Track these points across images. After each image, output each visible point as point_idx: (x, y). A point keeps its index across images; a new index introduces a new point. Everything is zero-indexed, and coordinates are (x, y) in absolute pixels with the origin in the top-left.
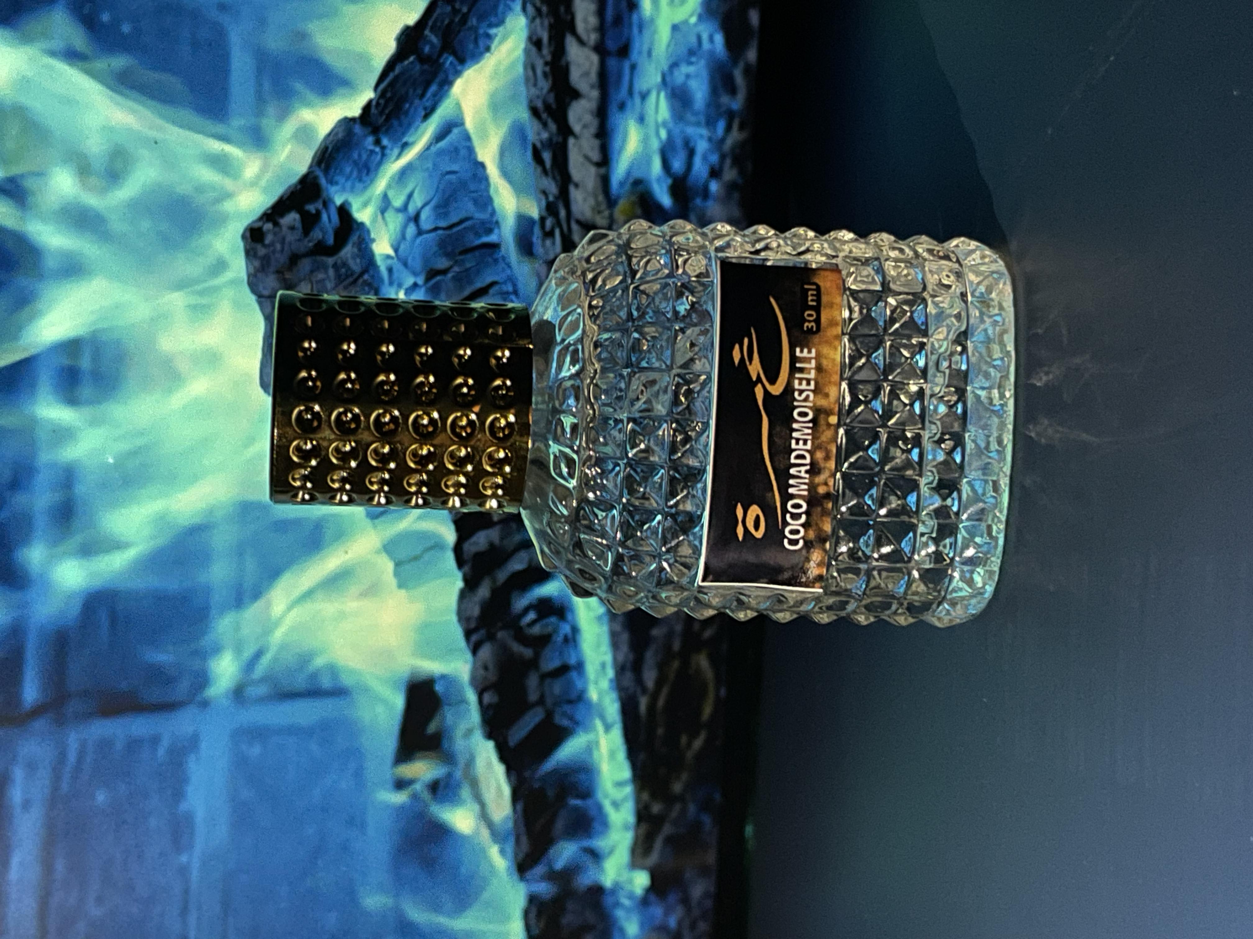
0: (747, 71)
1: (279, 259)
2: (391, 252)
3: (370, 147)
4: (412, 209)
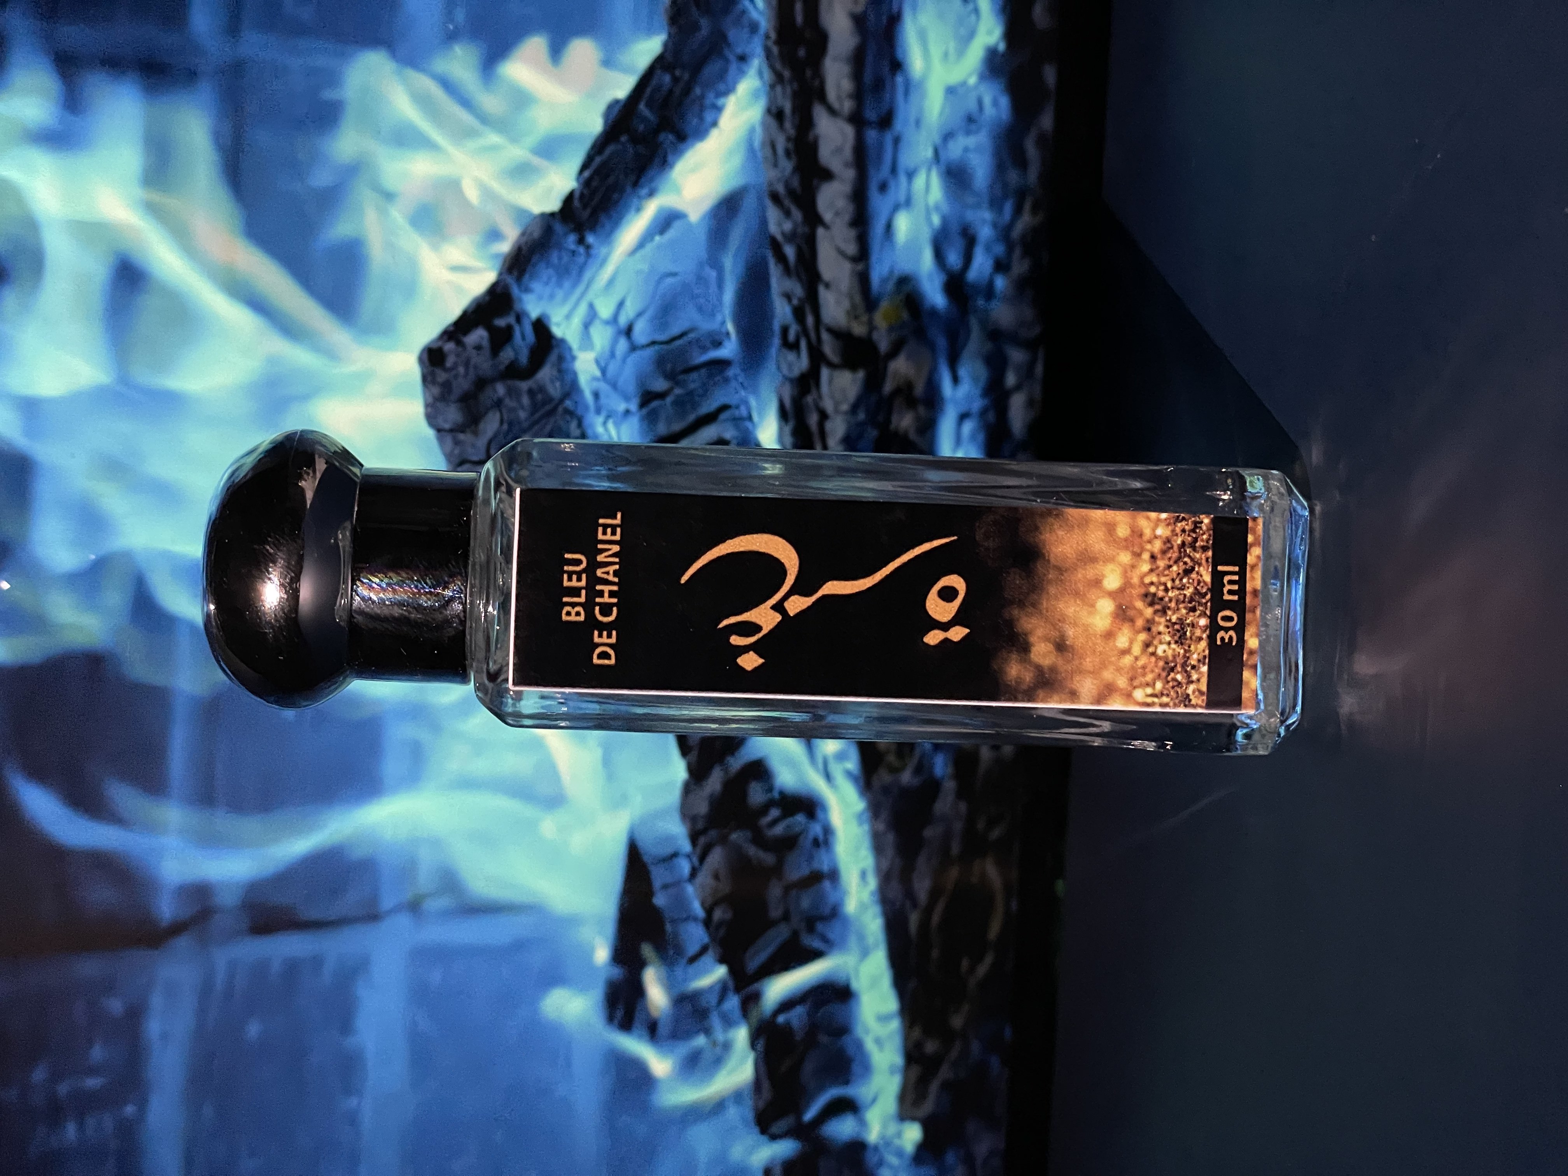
0: (1042, 140)
1: (463, 384)
2: (598, 373)
3: (572, 247)
4: (623, 320)
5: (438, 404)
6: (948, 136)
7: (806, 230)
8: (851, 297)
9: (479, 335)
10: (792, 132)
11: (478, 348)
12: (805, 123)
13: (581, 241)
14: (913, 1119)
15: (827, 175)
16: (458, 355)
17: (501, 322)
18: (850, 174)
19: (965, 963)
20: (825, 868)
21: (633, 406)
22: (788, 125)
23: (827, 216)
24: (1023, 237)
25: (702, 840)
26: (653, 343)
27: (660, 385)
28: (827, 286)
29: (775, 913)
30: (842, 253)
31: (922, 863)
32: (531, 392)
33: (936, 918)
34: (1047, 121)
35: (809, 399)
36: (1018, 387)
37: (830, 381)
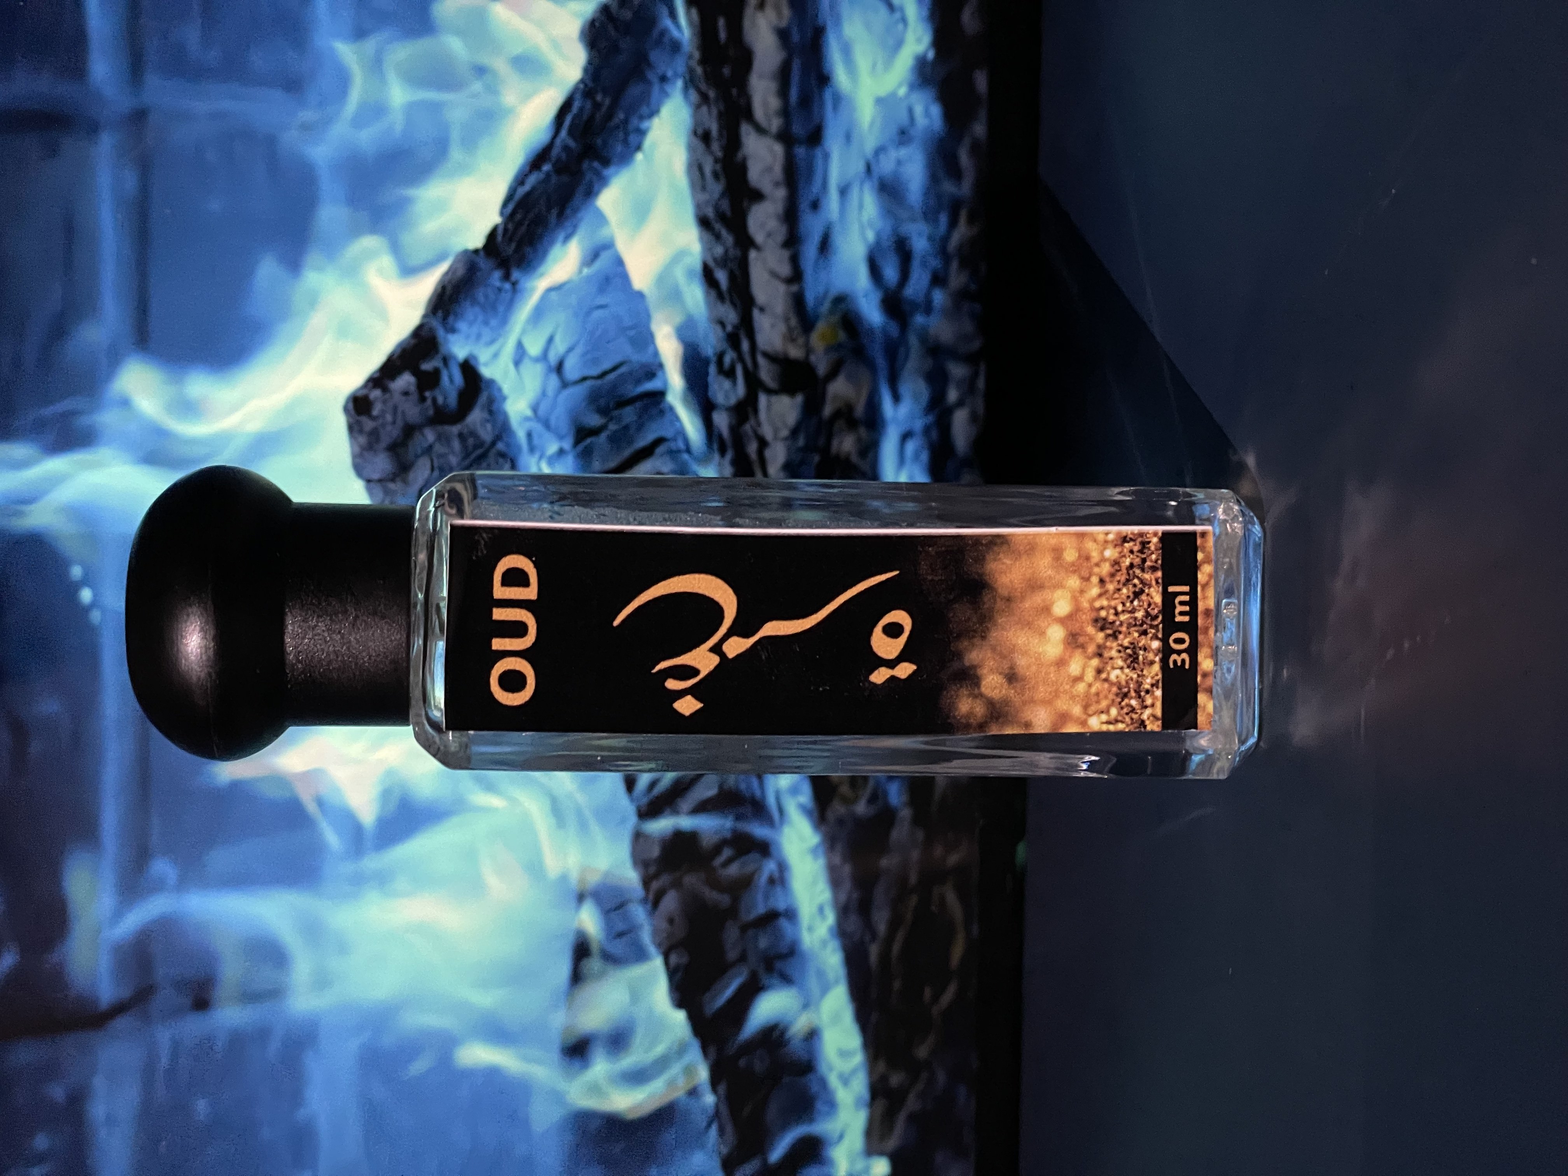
0: (975, 148)
1: (390, 433)
2: (529, 413)
3: (498, 284)
4: (553, 358)
5: (365, 453)
6: (880, 150)
7: (738, 253)
8: (787, 320)
9: (406, 380)
10: (720, 154)
11: (406, 393)
12: (733, 143)
13: (507, 277)
14: (881, 1153)
15: (757, 196)
16: (384, 402)
17: (427, 366)
18: (781, 193)
19: (928, 992)
20: (781, 906)
21: (567, 445)
22: (716, 146)
23: (759, 237)
24: (960, 247)
25: (655, 885)
26: (584, 379)
27: (594, 420)
28: (762, 310)
29: (732, 955)
30: (774, 274)
31: (880, 895)
32: (461, 436)
33: (896, 948)
34: (979, 129)
35: (747, 427)
36: (960, 403)
37: (769, 407)
